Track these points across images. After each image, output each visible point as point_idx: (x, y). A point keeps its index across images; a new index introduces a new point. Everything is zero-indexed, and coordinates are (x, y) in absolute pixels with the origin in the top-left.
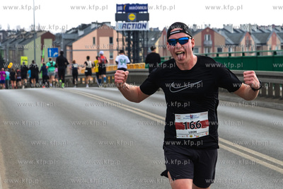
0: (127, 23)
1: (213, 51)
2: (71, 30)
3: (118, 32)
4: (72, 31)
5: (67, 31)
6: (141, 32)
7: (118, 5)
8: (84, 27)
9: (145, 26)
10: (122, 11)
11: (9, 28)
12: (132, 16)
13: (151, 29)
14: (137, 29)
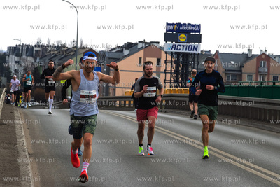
0: (177, 44)
1: (268, 79)
2: (115, 48)
3: (166, 53)
4: (117, 50)
5: (112, 50)
6: (191, 54)
7: (168, 24)
8: (130, 46)
9: (196, 48)
10: (173, 31)
11: (49, 42)
12: (183, 37)
13: (202, 51)
14: (187, 51)
